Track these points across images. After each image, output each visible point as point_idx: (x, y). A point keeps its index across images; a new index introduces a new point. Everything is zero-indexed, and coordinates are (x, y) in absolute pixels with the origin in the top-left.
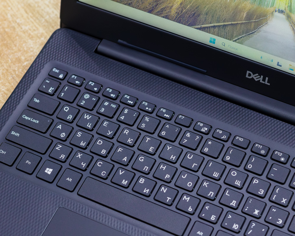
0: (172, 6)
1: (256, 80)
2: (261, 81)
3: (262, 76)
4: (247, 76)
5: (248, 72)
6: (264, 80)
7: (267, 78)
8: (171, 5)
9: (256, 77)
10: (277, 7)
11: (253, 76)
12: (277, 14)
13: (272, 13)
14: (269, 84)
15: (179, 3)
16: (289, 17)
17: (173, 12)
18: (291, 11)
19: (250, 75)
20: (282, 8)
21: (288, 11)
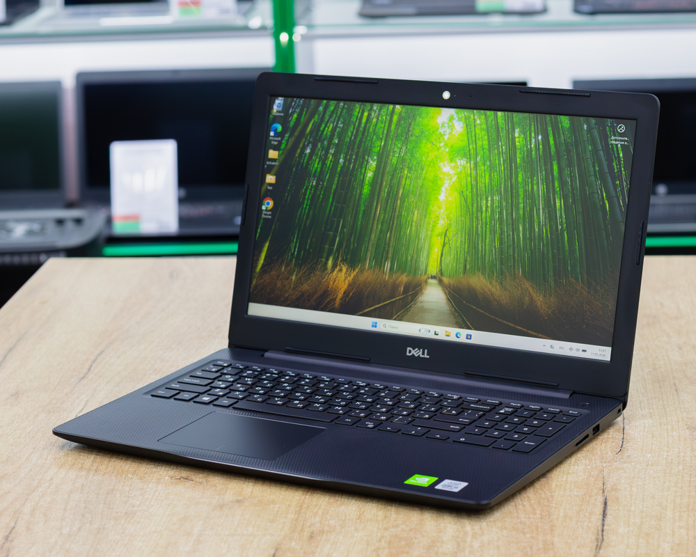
0: (336, 298)
1: (416, 356)
2: (421, 356)
3: (421, 350)
4: (408, 354)
5: (408, 349)
6: (423, 354)
7: (426, 351)
8: (335, 297)
9: (416, 352)
10: (430, 273)
11: (413, 352)
12: (430, 281)
13: (426, 281)
14: (428, 357)
15: (342, 293)
16: (441, 282)
17: (338, 302)
18: (442, 274)
19: (410, 352)
20: (434, 273)
21: (439, 275)
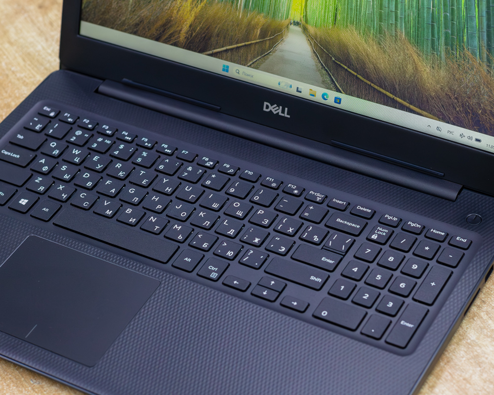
0: (181, 30)
1: (275, 113)
2: (280, 114)
3: (281, 107)
4: (265, 109)
5: (266, 103)
6: (283, 112)
7: (286, 109)
8: (179, 28)
9: (275, 109)
10: (292, 18)
11: (271, 108)
12: (292, 27)
13: (287, 27)
14: (289, 116)
15: (188, 25)
16: (305, 30)
17: (182, 37)
18: (306, 21)
19: (267, 107)
20: (297, 19)
21: (303, 22)
